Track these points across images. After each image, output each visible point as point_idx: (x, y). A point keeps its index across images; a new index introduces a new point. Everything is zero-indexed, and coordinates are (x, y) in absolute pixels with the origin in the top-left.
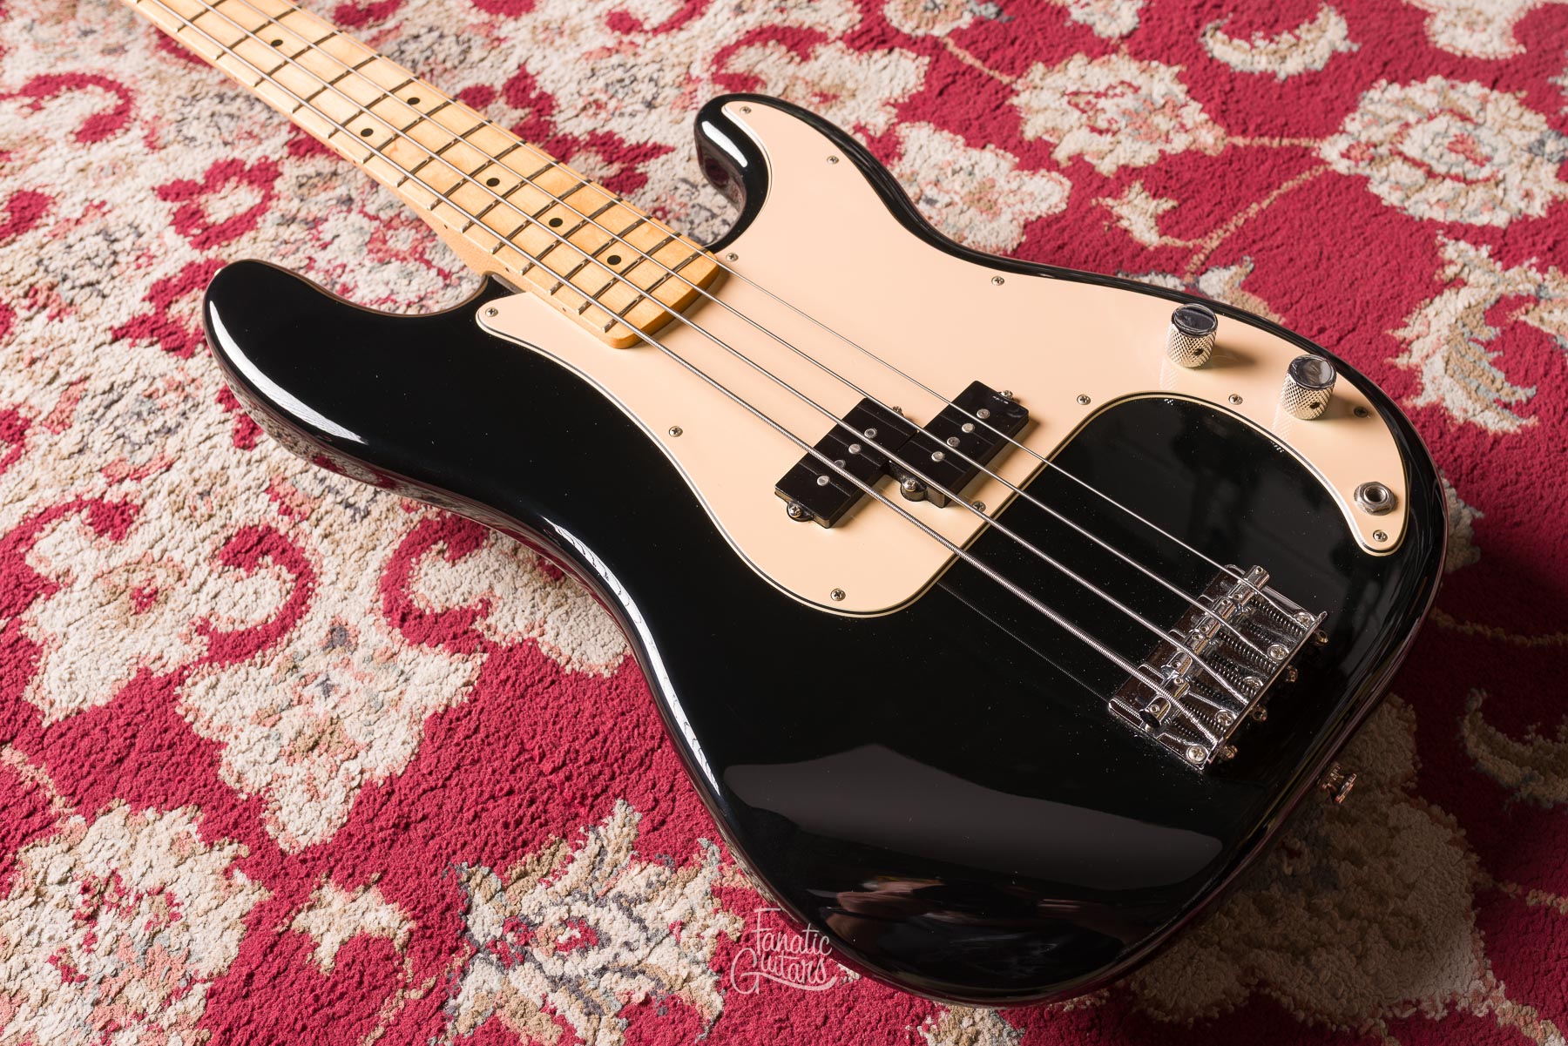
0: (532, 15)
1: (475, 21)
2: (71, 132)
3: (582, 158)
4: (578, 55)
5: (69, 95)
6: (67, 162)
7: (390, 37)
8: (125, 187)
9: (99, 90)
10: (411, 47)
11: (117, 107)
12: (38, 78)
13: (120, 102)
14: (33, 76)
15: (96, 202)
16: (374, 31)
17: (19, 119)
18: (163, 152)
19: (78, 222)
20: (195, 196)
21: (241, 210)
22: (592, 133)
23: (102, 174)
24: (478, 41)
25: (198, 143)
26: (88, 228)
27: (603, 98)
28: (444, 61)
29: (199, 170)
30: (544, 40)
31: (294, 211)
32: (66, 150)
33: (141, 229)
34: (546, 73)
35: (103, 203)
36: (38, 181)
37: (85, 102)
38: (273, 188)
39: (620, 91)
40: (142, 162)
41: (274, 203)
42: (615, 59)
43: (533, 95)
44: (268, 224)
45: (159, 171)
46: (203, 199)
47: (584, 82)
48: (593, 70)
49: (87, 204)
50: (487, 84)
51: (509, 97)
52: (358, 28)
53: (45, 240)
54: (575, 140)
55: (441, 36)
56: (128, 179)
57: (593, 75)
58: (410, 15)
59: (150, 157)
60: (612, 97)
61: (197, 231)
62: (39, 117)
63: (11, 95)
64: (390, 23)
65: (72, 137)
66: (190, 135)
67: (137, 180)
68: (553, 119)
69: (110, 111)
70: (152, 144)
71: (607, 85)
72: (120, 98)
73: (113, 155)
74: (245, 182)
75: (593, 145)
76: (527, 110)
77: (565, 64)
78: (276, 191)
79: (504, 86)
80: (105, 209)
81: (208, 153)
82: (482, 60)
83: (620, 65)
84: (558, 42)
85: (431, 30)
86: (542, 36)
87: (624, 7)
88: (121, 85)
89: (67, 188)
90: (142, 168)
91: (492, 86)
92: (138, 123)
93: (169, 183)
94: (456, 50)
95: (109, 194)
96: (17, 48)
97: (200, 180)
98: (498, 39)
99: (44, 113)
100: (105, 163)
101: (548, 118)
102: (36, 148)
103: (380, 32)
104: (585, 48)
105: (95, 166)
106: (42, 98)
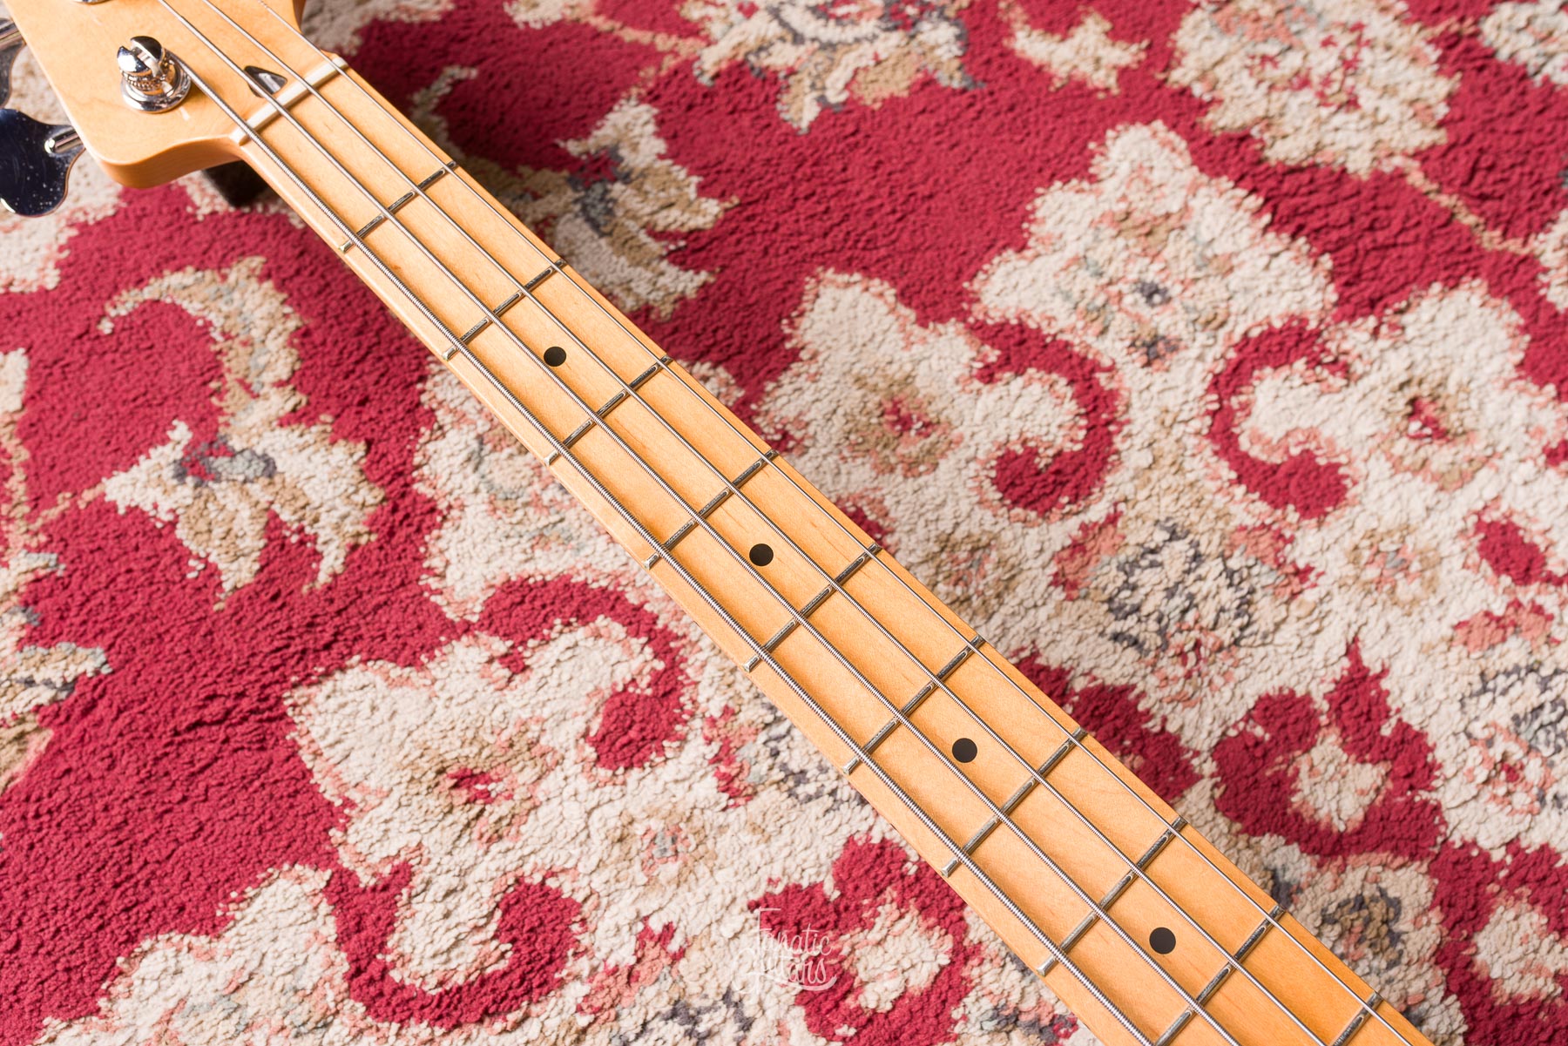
0: (1347, 513)
1: (1249, 521)
2: (585, 735)
3: (1511, 915)
4: (1449, 632)
5: (566, 640)
6: (589, 813)
7: (1105, 542)
8: (701, 892)
9: (618, 630)
10: (1146, 578)
11: (657, 678)
12: (508, 587)
13: (660, 665)
14: (498, 582)
15: (656, 925)
16: (1073, 524)
17: (488, 695)
18: (754, 806)
19: (631, 976)
20: (831, 934)
21: (920, 979)
22: (1512, 845)
23: (655, 851)
24: (1264, 576)
25: (811, 789)
26: (653, 997)
27: (1517, 754)
28: (1215, 626)
29: (827, 863)
30: (1379, 582)
31: (1015, 998)
32: (582, 784)
33: (749, 1010)
34: (1396, 669)
35: (669, 930)
36: (545, 858)
37: (597, 656)
38: (966, 930)
39: (1542, 735)
40: (722, 829)
41: (972, 971)
42: (1514, 651)
43: (1386, 731)
44: (974, 1029)
45: (755, 854)
46: (845, 943)
47: (1470, 703)
48: (1482, 674)
49: (640, 927)
50: (1300, 692)
51: (1344, 729)
52: (1044, 513)
53: (583, 1021)
54: (1485, 856)
55: (1197, 558)
56: (702, 869)
57: (1484, 690)
58: (1128, 489)
59: (732, 815)
60: (1530, 749)
61: (847, 1031)
62: (525, 686)
63: (468, 628)
64: (1097, 512)
65: (590, 752)
66: (795, 767)
67: (719, 875)
68: (1432, 797)
69: (644, 687)
70: (733, 788)
71: (1516, 719)
72: (656, 656)
73: (664, 804)
74: (913, 907)
75: (1524, 882)
76: (1382, 769)
77: (1426, 650)
78: (973, 936)
79: (1328, 697)
80: (674, 946)
81: (835, 819)
82: (1277, 626)
83: (1530, 670)
84: (1406, 590)
85: (1174, 536)
86: (1372, 573)
87: (1504, 508)
88: (655, 619)
89: (597, 882)
90: (725, 842)
91: (1307, 698)
92: (697, 723)
93: (779, 890)
94: (1228, 597)
95: (672, 905)
96: (462, 507)
97: (831, 891)
98: (1297, 572)
99: (534, 677)
100: (656, 825)
101: (1424, 795)
102: (529, 774)
103: (1084, 527)
104: (1456, 613)
105: (639, 829)
106: (523, 643)
